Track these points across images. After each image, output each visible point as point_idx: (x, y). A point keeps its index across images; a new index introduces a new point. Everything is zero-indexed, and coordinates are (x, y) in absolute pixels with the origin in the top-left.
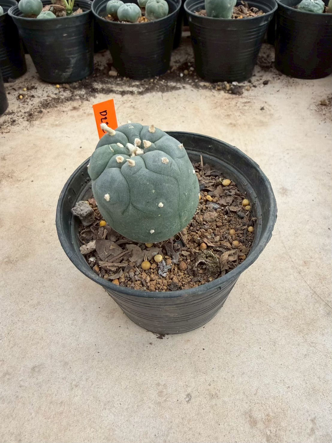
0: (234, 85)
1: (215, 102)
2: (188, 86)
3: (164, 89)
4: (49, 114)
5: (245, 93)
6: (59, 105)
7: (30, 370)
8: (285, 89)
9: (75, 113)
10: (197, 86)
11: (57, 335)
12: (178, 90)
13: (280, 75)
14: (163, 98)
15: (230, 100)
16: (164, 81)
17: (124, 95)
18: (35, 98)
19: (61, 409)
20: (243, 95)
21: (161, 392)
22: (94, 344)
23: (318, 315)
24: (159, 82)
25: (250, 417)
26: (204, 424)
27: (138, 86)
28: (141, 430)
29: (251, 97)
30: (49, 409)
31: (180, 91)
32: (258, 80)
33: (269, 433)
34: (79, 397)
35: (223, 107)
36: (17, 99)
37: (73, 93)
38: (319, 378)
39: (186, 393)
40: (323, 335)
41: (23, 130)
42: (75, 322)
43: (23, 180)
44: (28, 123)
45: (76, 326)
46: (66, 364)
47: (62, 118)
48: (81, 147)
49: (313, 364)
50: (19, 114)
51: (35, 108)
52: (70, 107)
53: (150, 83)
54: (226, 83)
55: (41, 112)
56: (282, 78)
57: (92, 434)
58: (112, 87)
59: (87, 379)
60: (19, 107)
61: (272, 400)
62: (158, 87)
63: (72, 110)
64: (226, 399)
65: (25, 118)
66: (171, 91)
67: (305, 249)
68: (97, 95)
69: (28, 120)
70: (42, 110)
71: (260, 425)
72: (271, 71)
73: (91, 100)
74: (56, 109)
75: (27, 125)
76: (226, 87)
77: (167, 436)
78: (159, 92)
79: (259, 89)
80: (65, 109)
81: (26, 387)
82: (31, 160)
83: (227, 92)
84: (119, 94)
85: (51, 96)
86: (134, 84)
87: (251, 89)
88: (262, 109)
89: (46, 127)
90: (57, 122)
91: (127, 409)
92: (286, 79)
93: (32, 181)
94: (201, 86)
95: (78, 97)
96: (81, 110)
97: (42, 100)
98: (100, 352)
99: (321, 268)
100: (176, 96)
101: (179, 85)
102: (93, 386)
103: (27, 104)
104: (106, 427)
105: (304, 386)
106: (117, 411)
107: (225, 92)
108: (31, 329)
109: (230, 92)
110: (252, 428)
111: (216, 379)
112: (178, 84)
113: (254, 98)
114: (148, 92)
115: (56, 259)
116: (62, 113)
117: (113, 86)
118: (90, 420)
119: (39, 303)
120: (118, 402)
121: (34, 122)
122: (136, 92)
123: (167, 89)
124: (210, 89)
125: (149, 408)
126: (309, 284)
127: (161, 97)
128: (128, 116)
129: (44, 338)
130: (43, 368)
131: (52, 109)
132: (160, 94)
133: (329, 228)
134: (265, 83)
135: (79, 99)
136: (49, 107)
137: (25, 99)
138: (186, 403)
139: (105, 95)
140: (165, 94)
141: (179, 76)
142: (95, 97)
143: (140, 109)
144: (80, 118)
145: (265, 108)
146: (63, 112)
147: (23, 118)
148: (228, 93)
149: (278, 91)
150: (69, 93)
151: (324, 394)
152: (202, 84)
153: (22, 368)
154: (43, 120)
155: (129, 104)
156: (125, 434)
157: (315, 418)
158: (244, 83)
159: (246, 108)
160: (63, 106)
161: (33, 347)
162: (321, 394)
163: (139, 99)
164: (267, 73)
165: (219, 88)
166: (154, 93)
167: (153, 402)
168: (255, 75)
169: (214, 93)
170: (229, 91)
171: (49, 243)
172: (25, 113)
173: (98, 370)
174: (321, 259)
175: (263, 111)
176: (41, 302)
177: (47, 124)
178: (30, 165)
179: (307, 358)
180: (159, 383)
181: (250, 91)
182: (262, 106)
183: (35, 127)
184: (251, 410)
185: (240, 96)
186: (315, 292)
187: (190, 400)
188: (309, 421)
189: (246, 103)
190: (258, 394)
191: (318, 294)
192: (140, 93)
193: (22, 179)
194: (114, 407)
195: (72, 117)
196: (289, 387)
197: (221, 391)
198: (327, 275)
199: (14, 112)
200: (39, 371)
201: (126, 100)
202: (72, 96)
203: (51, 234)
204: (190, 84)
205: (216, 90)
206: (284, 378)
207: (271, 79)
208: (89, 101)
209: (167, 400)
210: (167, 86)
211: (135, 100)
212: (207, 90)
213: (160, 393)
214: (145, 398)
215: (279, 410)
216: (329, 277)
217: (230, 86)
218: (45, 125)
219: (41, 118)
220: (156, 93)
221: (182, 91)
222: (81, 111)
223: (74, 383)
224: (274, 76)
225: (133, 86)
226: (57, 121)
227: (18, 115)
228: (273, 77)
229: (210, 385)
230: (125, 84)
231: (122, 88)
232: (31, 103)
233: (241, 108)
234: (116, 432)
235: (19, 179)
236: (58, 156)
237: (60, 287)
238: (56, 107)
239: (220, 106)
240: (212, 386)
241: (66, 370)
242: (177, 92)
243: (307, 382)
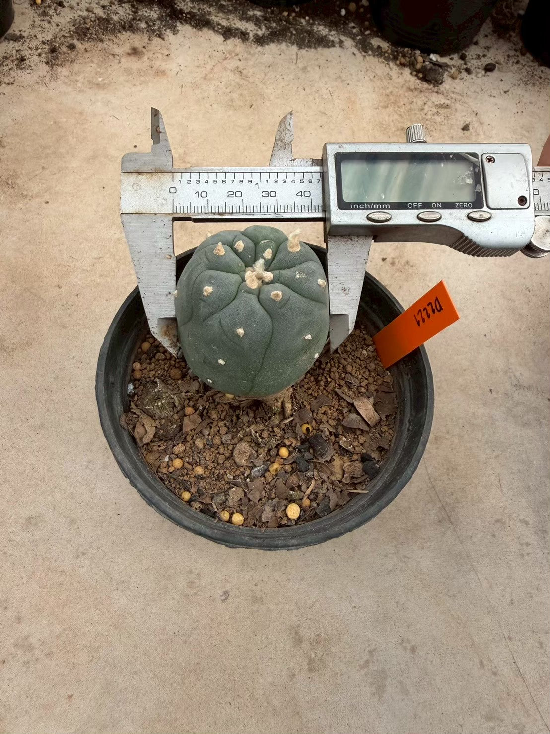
0: (431, 61)
1: (388, 91)
2: (348, 42)
3: (303, 39)
4: (88, 55)
5: (448, 84)
6: (107, 37)
7: (24, 521)
8: (519, 91)
9: (133, 63)
10: (364, 47)
11: (65, 479)
12: (329, 47)
13: (523, 54)
14: (296, 63)
15: (416, 93)
16: (307, 18)
17: (229, 38)
18: (65, 9)
19: (61, 579)
20: (442, 88)
21: (192, 582)
22: (114, 502)
23: (426, 521)
24: (298, 19)
25: (296, 633)
26: (237, 631)
27: (257, 22)
28: (158, 623)
29: (453, 96)
30: (46, 575)
31: (332, 50)
32: (478, 57)
33: (313, 655)
34: (85, 568)
35: (398, 107)
36: (31, 5)
37: (134, 13)
38: (397, 602)
39: (224, 590)
40: (423, 548)
41: (38, 83)
42: (91, 465)
43: (32, 197)
44: (47, 68)
45: (92, 471)
46: (73, 521)
47: (110, 70)
48: (135, 146)
49: (395, 584)
50: (33, 44)
51: (63, 36)
52: (127, 48)
53: (281, 20)
54: (418, 52)
55: (72, 47)
56: (523, 60)
57: (97, 617)
58: (210, 14)
59: (98, 548)
60: (34, 26)
61: (329, 619)
62: (294, 32)
63: (129, 54)
64: (271, 607)
65: (43, 55)
66: (315, 48)
67: (443, 416)
68: (179, 27)
69: (47, 63)
70: (75, 42)
71: (305, 645)
72: (509, 40)
73: (166, 38)
74: (100, 45)
75: (45, 73)
76: (417, 63)
77: (189, 636)
78: (293, 44)
79: (474, 78)
80: (117, 50)
81: (18, 543)
82: (47, 156)
83: (415, 73)
84: (220, 33)
85: (96, 11)
86: (251, 13)
87: (459, 76)
88: (465, 128)
89: (79, 85)
90: (100, 79)
91: (145, 595)
92: (529, 66)
93: (47, 202)
94: (372, 49)
95: (143, 25)
96: (146, 58)
97: (76, 16)
98: (120, 513)
99: (455, 452)
100: (322, 61)
101: (333, 36)
102: (106, 557)
103: (49, 22)
104: (115, 612)
105: (375, 609)
106: (131, 595)
107: (411, 73)
108: (29, 462)
109: (421, 75)
110: (295, 646)
111: (265, 579)
112: (333, 33)
113: (459, 97)
114: (273, 42)
115: (74, 357)
116: (111, 57)
117: (212, 10)
118: (97, 599)
119: (42, 426)
120: (135, 584)
121: (59, 69)
122: (251, 35)
123: (309, 41)
124: (387, 59)
125: (174, 599)
126: (429, 472)
127: (295, 57)
128: (228, 91)
129: (46, 479)
130: (41, 521)
131: (93, 43)
132: (295, 48)
133: (491, 390)
134: (488, 67)
135: (145, 31)
136: (89, 38)
137: (45, 8)
138: (220, 602)
139: (194, 30)
140: (303, 52)
141: (339, 12)
142: (175, 32)
143: (251, 80)
144: (142, 78)
145: (471, 127)
146: (113, 55)
147: (40, 55)
148: (416, 75)
149: (505, 92)
150: (128, 11)
151: (397, 624)
152: (376, 42)
153: (14, 517)
154: (76, 67)
155: (232, 64)
156: (137, 624)
157: (375, 649)
158: (452, 59)
159: (438, 119)
160: (115, 40)
161: (31, 489)
162: (392, 622)
163: (253, 55)
164: (501, 41)
165: (403, 60)
166: (284, 46)
167: (178, 593)
168: (476, 43)
169: (391, 69)
170: (418, 71)
171: (64, 327)
172: (44, 43)
173: (114, 538)
174: (461, 437)
175: (465, 131)
176: (46, 424)
177: (80, 78)
178: (44, 165)
179: (391, 575)
180: (191, 571)
181: (457, 81)
182: (468, 120)
183: (59, 82)
184: (298, 626)
185: (436, 89)
186: (434, 487)
187: (226, 599)
188: (366, 651)
189: (441, 106)
190: (314, 608)
191: (437, 490)
192: (260, 41)
193: (30, 194)
194: (129, 589)
195: (128, 71)
196: (355, 607)
197: (268, 596)
198: (460, 465)
199: (24, 37)
200: (36, 524)
201: (230, 52)
202: (134, 19)
203: (69, 311)
204: (353, 37)
205: (396, 65)
206: (354, 595)
207: (502, 60)
208: (163, 39)
209: (199, 593)
210: (310, 33)
211: (246, 55)
212: (381, 59)
213: (191, 584)
214: (170, 586)
215: (334, 632)
216: (462, 467)
217: (424, 62)
218: (77, 81)
219: (72, 62)
220: (288, 46)
221: (335, 51)
222: (144, 63)
223: (81, 549)
224: (512, 53)
225: (248, 19)
226: (101, 74)
227: (30, 46)
228: (509, 56)
229: (256, 585)
230: (236, 10)
231: (228, 19)
232: (55, 19)
233: (429, 117)
234: (127, 620)
235: (25, 193)
236: (94, 157)
237: (75, 407)
238: (101, 41)
239: (395, 103)
240: (258, 587)
241: (72, 531)
242: (326, 51)
243: (381, 605)
